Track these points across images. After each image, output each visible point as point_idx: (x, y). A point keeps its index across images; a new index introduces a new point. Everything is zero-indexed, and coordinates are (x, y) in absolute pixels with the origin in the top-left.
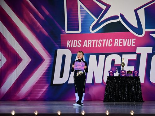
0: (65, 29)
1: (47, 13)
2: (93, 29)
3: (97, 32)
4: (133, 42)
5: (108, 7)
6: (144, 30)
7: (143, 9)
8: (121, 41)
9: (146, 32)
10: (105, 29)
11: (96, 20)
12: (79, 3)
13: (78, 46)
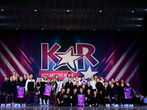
0: (41, 68)
1: (33, 60)
2: (54, 69)
3: (56, 70)
4: (72, 75)
5: (62, 59)
6: (78, 70)
9: (78, 71)
10: (60, 69)
11: (56, 64)
12: (48, 57)
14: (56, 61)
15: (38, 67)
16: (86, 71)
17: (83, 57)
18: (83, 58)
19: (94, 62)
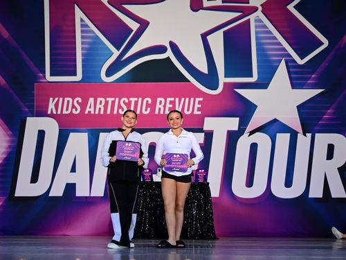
0: (44, 72)
2: (109, 74)
3: (118, 80)
4: (197, 106)
5: (144, 24)
6: (222, 79)
7: (220, 33)
8: (171, 102)
9: (225, 84)
11: (116, 53)
12: (79, 14)
13: (74, 110)
14: (119, 34)
15: (31, 64)
16: (262, 84)
17: (252, 17)
18: (249, 20)
19: (303, 42)
